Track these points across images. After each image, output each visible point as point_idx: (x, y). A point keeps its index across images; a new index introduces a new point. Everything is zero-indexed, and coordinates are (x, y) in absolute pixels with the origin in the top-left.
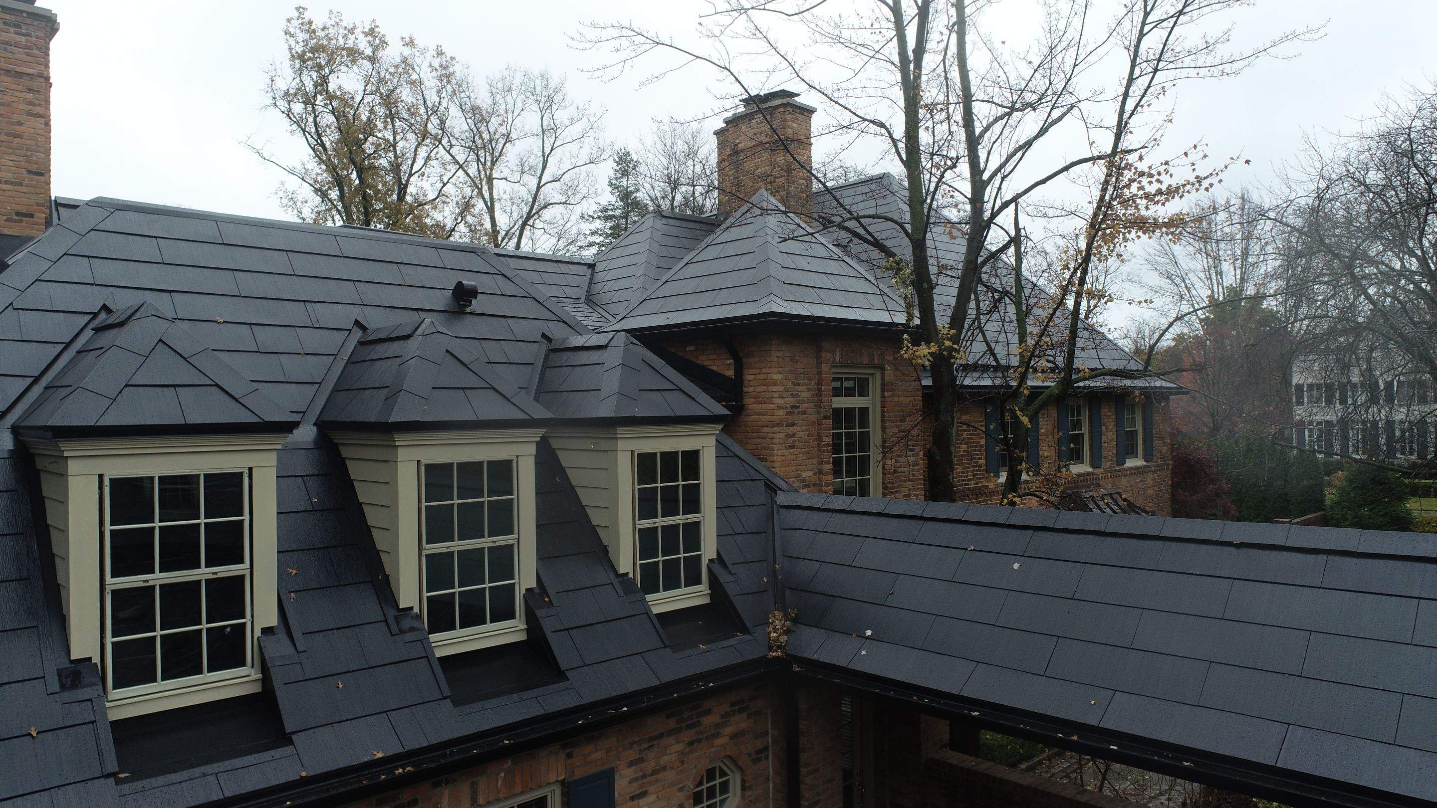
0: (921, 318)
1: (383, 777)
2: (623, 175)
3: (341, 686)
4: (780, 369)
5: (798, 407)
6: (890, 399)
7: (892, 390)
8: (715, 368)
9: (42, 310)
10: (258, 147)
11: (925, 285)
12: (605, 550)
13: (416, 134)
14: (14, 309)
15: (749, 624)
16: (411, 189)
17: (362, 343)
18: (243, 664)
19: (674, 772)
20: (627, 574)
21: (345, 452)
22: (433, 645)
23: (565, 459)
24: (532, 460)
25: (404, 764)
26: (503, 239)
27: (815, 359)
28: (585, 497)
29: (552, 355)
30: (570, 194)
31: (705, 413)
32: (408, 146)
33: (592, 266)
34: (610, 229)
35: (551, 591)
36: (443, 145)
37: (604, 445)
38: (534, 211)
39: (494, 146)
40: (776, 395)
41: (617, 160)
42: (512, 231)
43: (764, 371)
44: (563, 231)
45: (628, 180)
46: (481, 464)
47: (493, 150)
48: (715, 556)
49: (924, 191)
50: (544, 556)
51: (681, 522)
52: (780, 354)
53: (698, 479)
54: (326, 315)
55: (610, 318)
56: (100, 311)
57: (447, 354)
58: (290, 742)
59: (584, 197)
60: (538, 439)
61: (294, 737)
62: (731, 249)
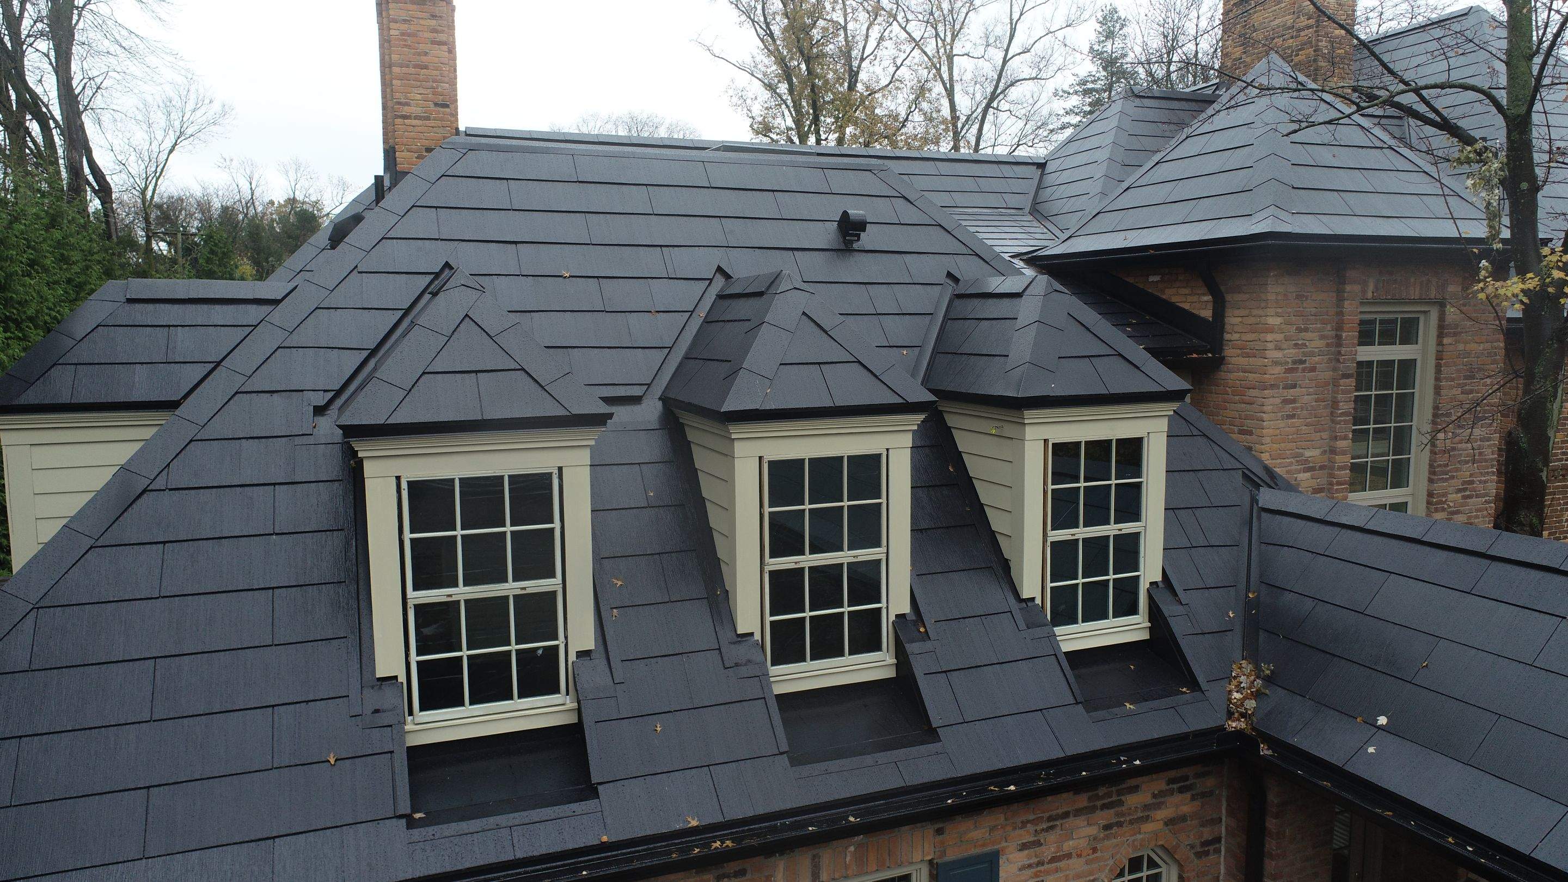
0: (1512, 228)
1: (697, 850)
2: (1107, 37)
3: (659, 729)
4: (1280, 310)
5: (1302, 362)
6: (1451, 348)
7: (1455, 334)
8: (1186, 306)
9: (384, 272)
10: (708, 43)
11: (1524, 186)
12: (1006, 566)
13: (868, 13)
14: (359, 272)
15: (1201, 679)
16: (863, 76)
17: (721, 297)
18: (556, 690)
19: (1082, 860)
20: (1033, 599)
21: (691, 435)
22: (772, 679)
23: (964, 442)
24: (907, 454)
25: (724, 835)
26: (963, 126)
27: (1335, 294)
28: (985, 495)
29: (957, 302)
30: (1041, 66)
31: (1154, 388)
32: (858, 27)
33: (1041, 166)
34: (1090, 105)
35: (929, 620)
36: (898, 22)
37: (1009, 430)
38: (999, 91)
39: (955, 17)
40: (1270, 346)
41: (1101, 19)
42: (974, 115)
43: (1255, 312)
44: (1032, 112)
45: (1113, 44)
46: (841, 459)
47: (954, 21)
48: (1158, 578)
49: (1535, 38)
50: (920, 572)
51: (1112, 533)
52: (1280, 289)
53: (1140, 477)
54: (685, 262)
55: (1058, 233)
56: (442, 270)
57: (804, 317)
58: (597, 796)
59: (1059, 69)
60: (915, 428)
61: (600, 788)
62: (1220, 141)
